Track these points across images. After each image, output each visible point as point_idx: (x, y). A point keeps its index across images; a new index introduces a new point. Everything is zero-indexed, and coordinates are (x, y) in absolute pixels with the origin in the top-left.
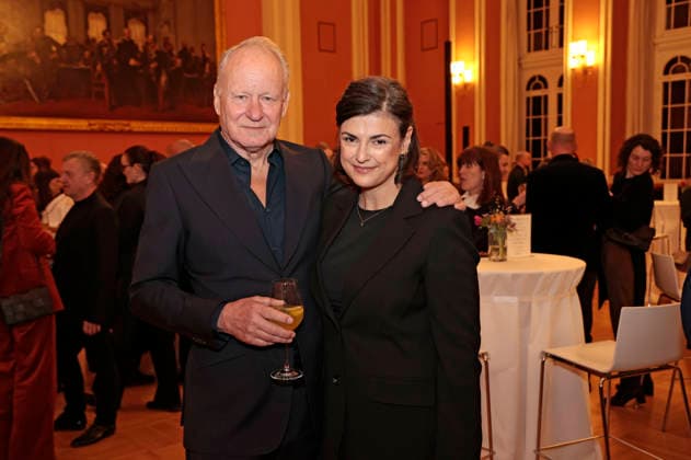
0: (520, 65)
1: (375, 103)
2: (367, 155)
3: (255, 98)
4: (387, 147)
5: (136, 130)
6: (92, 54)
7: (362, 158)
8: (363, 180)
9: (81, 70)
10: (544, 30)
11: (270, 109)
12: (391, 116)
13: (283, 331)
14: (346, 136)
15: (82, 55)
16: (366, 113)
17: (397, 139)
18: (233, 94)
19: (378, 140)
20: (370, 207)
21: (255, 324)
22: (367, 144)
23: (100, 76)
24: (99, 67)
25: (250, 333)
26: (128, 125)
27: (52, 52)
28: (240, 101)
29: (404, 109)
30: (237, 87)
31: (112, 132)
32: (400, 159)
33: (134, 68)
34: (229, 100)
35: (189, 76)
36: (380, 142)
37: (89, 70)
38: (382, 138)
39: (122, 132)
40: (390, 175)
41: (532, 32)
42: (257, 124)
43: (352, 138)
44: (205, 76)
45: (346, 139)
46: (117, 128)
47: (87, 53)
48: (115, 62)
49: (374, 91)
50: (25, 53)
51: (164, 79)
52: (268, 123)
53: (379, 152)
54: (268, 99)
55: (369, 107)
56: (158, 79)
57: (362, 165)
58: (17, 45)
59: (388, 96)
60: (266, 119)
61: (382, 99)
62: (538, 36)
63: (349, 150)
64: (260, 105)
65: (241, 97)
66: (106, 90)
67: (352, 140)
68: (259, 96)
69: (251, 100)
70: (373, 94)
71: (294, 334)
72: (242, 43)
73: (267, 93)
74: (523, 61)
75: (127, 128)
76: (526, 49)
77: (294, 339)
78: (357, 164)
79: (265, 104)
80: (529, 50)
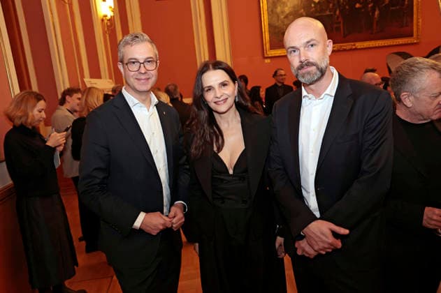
5: (359, 47)
6: (334, 5)
9: (328, 16)
15: (328, 6)
23: (338, 18)
24: (338, 12)
26: (354, 45)
27: (312, 8)
31: (345, 50)
33: (359, 8)
35: (393, 8)
37: (332, 15)
39: (351, 50)
44: (405, 7)
46: (348, 48)
47: (331, 5)
48: (347, 7)
50: (298, 11)
51: (377, 13)
56: (374, 13)
58: (294, 7)
66: (341, 25)
75: (354, 47)
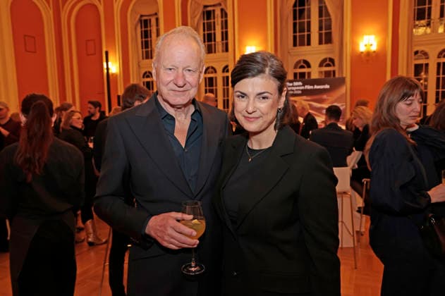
0: (139, 66)
1: (260, 68)
2: (255, 107)
3: (180, 70)
4: (269, 102)
7: (250, 110)
8: (250, 127)
10: (150, 49)
11: (191, 78)
12: (272, 78)
13: (189, 240)
14: (238, 93)
16: (254, 76)
17: (277, 95)
18: (164, 67)
19: (262, 96)
20: (256, 147)
21: (169, 235)
22: (254, 100)
25: (166, 241)
28: (169, 72)
29: (282, 73)
30: (167, 62)
32: (278, 112)
34: (162, 71)
36: (264, 98)
38: (265, 95)
40: (271, 123)
41: (144, 50)
42: (182, 89)
43: (243, 95)
45: (238, 96)
49: (259, 60)
52: (190, 88)
53: (263, 105)
54: (189, 70)
55: (256, 70)
57: (250, 116)
59: (269, 64)
60: (188, 85)
61: (265, 66)
62: (147, 52)
63: (241, 105)
64: (184, 75)
65: (170, 69)
67: (243, 97)
68: (183, 69)
69: (178, 72)
70: (258, 62)
71: (198, 242)
72: (171, 31)
73: (189, 67)
74: (140, 64)
76: (141, 58)
77: (198, 245)
78: (247, 115)
79: (188, 75)
80: (143, 59)
